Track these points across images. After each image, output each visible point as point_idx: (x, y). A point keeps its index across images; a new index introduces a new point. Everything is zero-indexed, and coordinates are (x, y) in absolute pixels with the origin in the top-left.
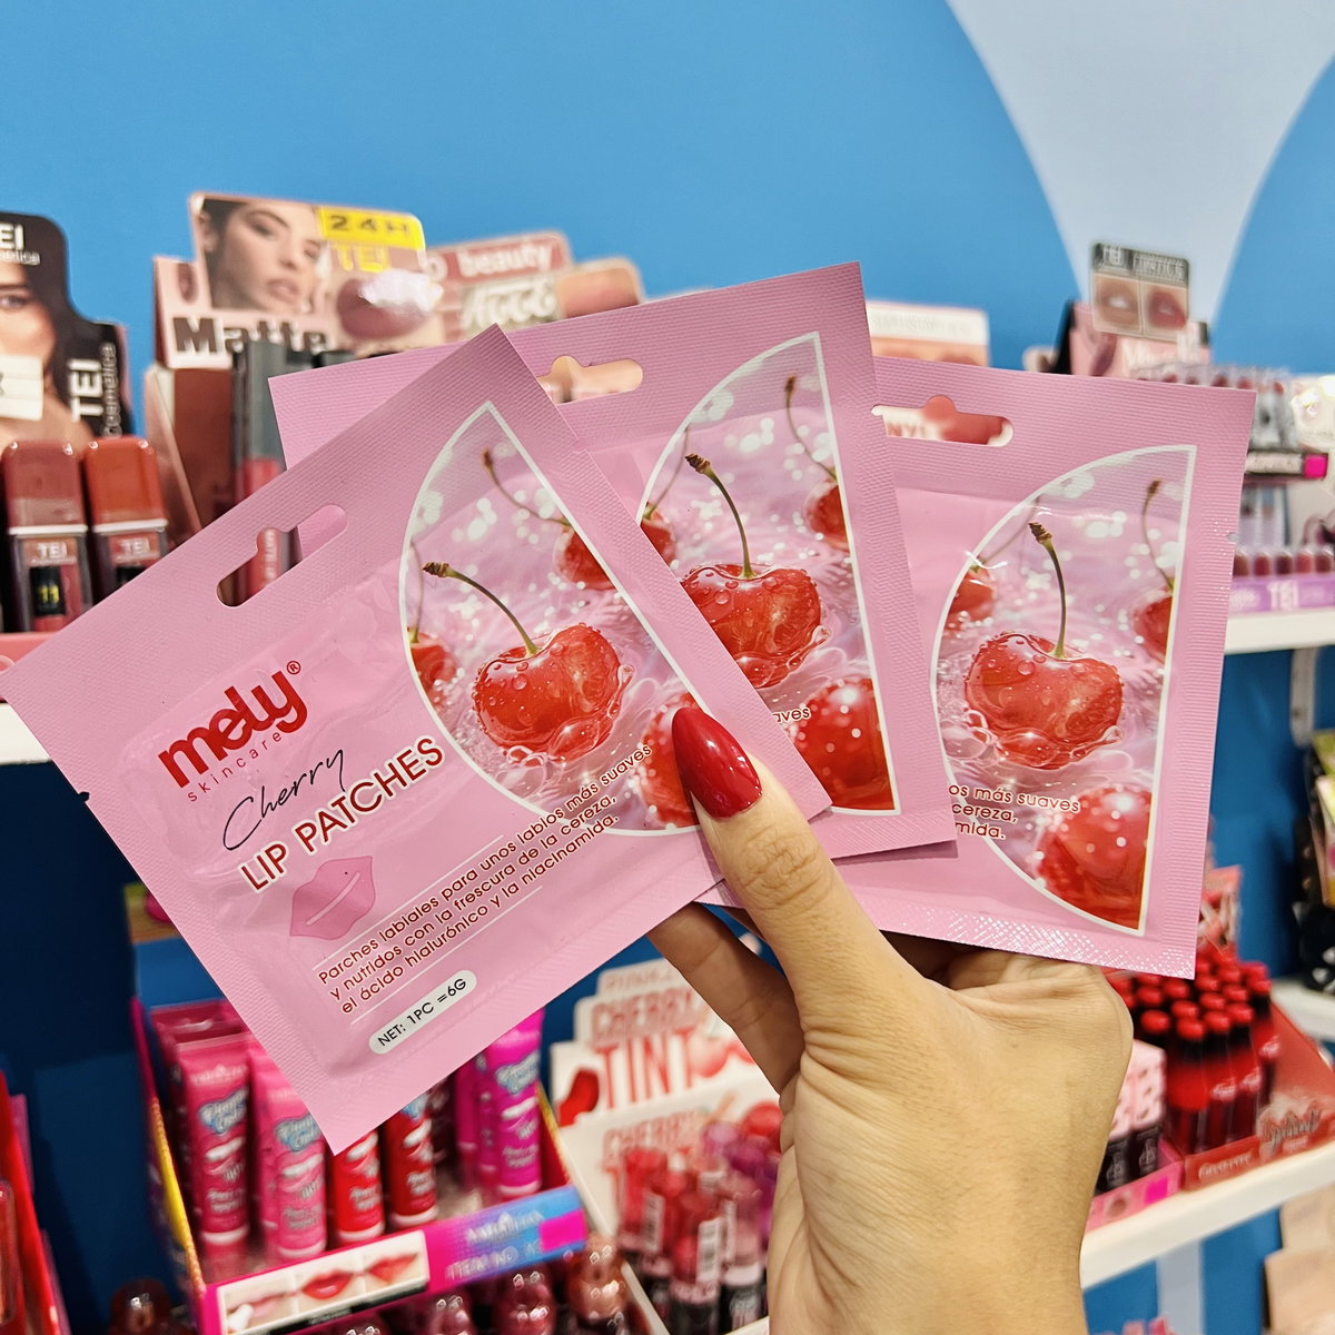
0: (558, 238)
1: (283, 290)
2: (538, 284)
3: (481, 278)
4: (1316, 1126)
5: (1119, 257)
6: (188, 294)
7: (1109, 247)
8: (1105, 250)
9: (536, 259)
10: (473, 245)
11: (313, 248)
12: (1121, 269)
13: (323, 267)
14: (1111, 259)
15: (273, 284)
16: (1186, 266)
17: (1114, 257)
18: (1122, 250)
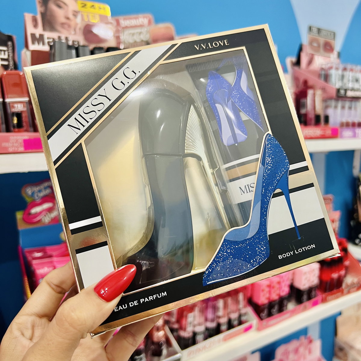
0: (150, 16)
1: (66, 26)
2: (144, 30)
4: (359, 285)
5: (316, 31)
6: (36, 26)
7: (313, 27)
9: (143, 22)
10: (125, 17)
11: (75, 13)
12: (316, 34)
13: (79, 20)
15: (63, 24)
16: (334, 35)
17: (314, 30)
18: (317, 28)
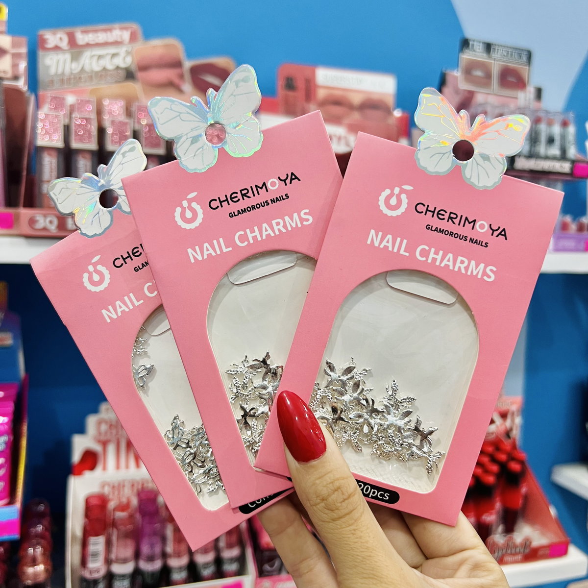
0: (135, 26)
2: (122, 50)
3: (88, 45)
4: (527, 551)
5: (481, 47)
7: (474, 41)
8: (471, 43)
9: (121, 36)
10: (84, 28)
12: (481, 54)
14: (475, 47)
16: (529, 55)
17: (478, 47)
18: (484, 43)
